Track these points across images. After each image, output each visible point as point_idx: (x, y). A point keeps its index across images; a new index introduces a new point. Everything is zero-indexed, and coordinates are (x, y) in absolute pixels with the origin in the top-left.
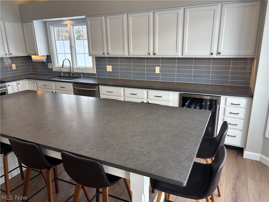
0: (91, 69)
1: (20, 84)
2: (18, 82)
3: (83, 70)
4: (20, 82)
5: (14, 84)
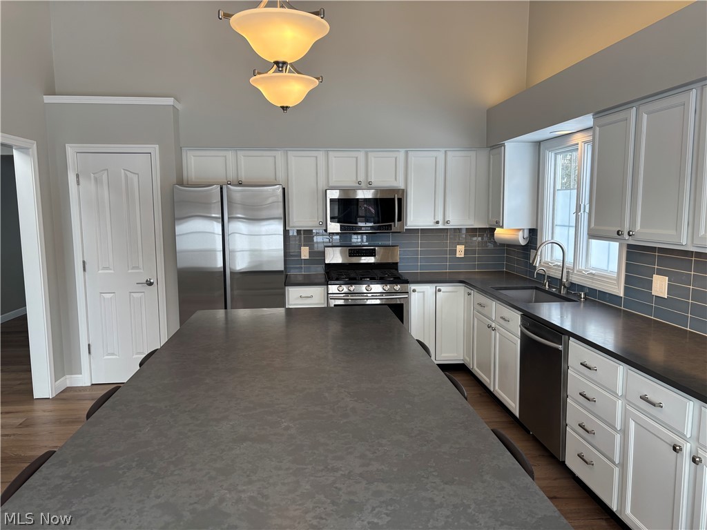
0: (614, 280)
1: (443, 292)
2: (440, 286)
3: (592, 279)
4: (445, 288)
5: (429, 289)
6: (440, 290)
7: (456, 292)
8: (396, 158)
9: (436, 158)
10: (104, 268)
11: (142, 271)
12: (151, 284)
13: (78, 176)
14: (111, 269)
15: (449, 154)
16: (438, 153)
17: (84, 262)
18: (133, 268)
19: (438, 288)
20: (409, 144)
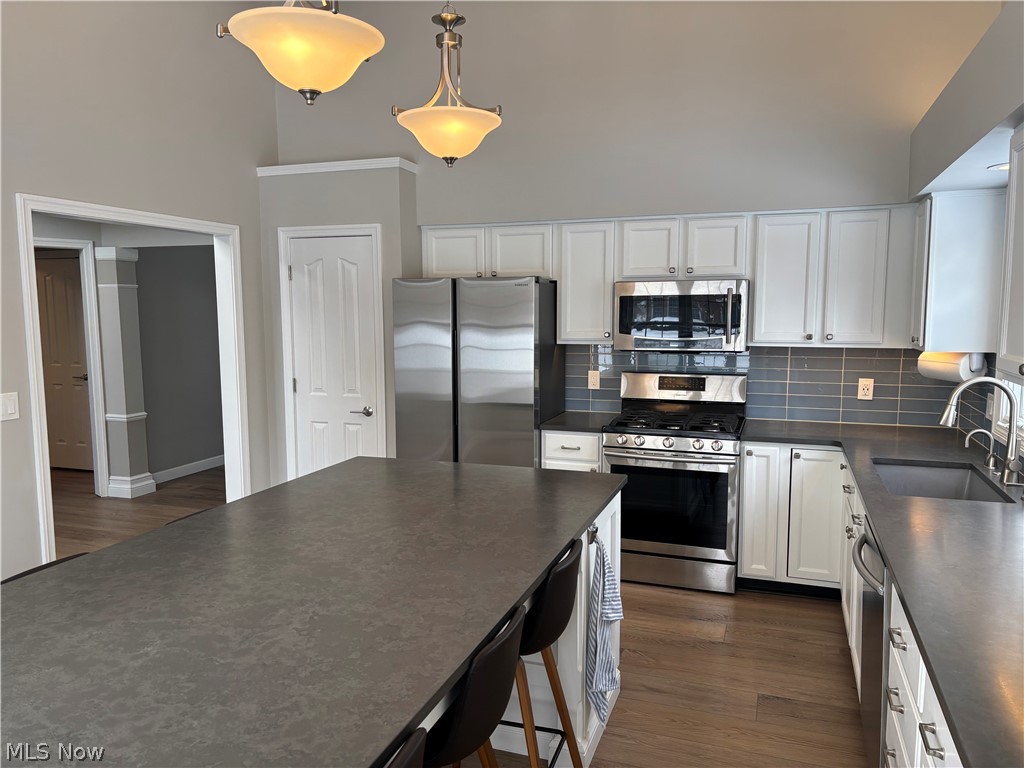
1: (804, 459)
2: (798, 449)
4: (807, 453)
5: (778, 453)
6: (798, 456)
7: (830, 461)
8: (736, 228)
9: (809, 225)
10: (317, 390)
11: (359, 395)
12: (368, 414)
13: (290, 268)
14: (323, 391)
15: (835, 218)
16: (812, 217)
17: (294, 380)
18: (350, 391)
19: (795, 451)
20: (761, 203)
